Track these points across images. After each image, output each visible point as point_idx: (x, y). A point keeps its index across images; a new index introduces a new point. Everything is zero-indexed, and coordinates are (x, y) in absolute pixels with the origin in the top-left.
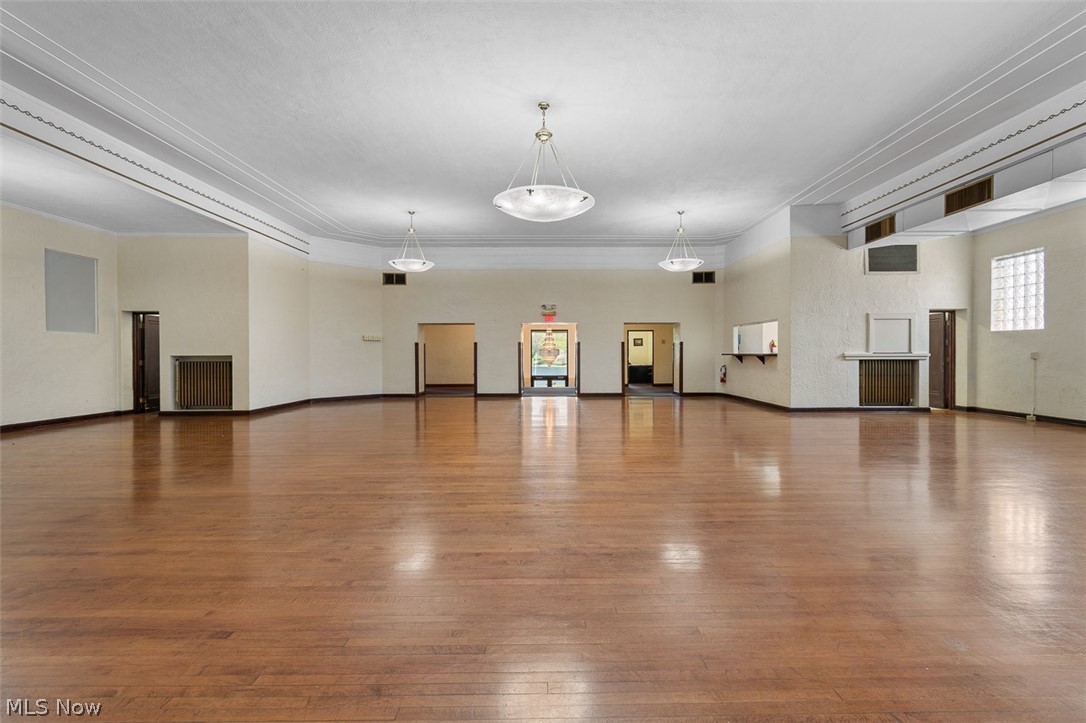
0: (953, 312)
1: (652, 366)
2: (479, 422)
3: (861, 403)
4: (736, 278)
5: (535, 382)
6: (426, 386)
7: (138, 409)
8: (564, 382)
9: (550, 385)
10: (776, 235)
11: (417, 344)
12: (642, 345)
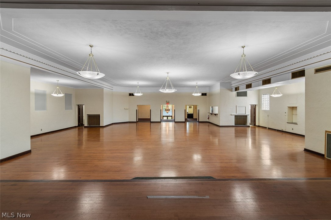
0: (255, 105)
1: (193, 114)
2: (151, 129)
3: (235, 125)
4: (211, 95)
5: (164, 117)
6: (139, 119)
7: (79, 126)
8: (171, 117)
9: (167, 118)
10: (217, 88)
11: (137, 110)
12: (191, 108)
